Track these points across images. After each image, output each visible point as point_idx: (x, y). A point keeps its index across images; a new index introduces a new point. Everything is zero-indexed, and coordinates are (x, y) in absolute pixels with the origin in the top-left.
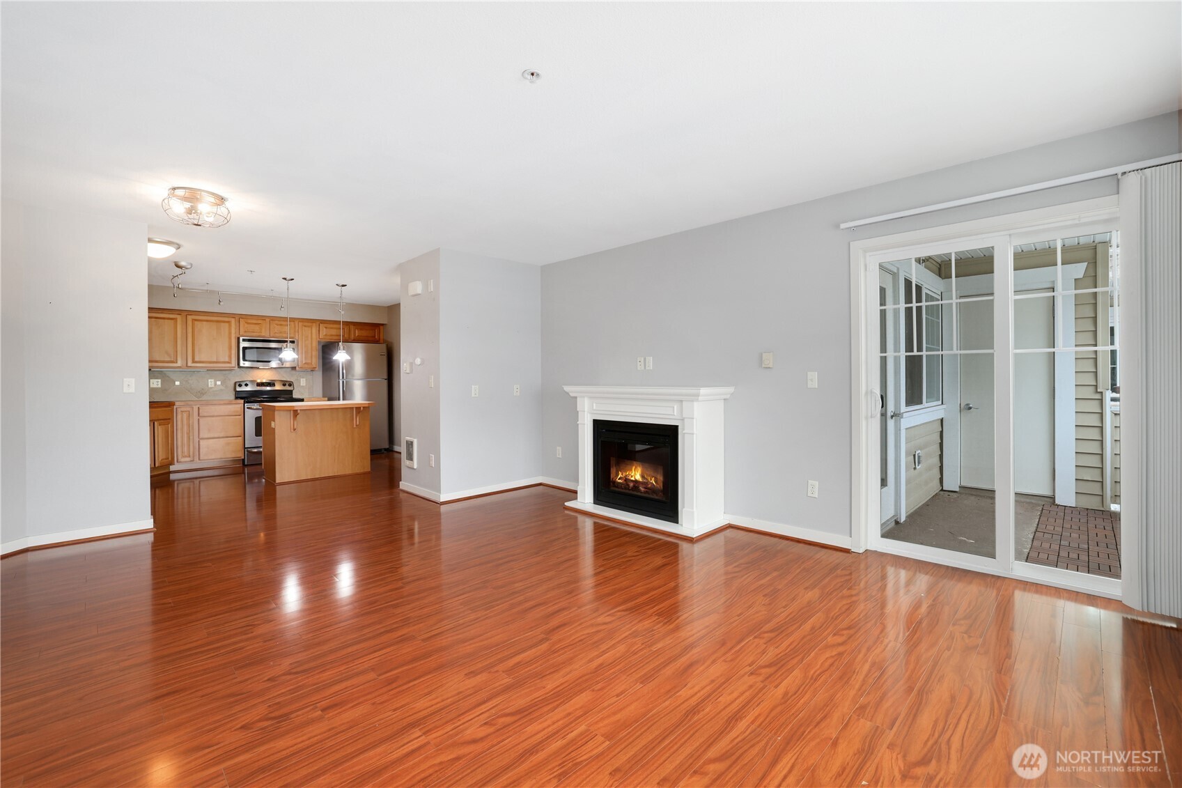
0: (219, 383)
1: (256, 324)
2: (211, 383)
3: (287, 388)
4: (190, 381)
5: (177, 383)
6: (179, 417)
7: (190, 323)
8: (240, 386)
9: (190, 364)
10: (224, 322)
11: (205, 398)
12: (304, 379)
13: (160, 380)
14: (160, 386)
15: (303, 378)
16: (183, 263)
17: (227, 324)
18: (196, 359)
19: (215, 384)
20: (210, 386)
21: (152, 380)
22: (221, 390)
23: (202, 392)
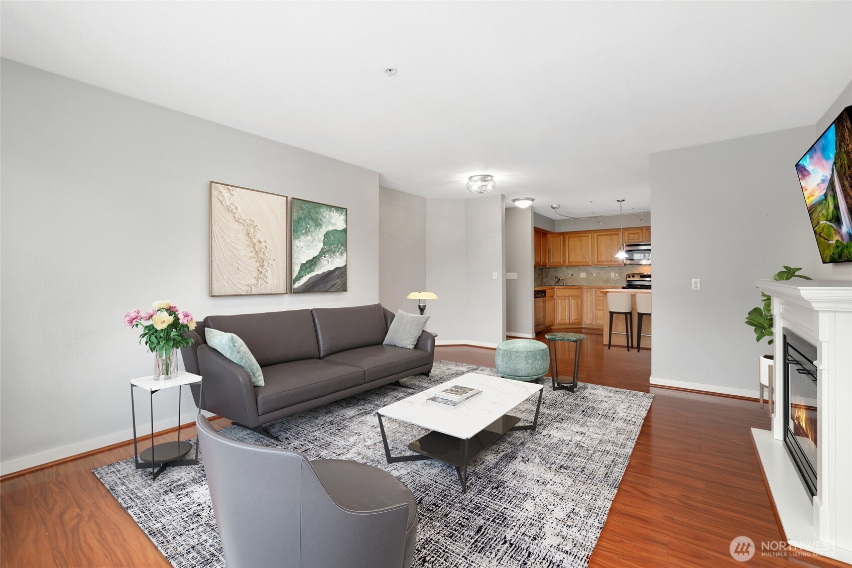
0: (617, 275)
1: (636, 233)
2: (613, 275)
4: (601, 274)
5: (594, 275)
6: (585, 295)
8: (629, 277)
9: (596, 263)
11: (608, 284)
13: (585, 273)
14: (585, 277)
16: (554, 206)
17: (617, 236)
18: (599, 260)
19: (615, 276)
20: (612, 277)
21: (581, 273)
22: (618, 279)
23: (607, 281)
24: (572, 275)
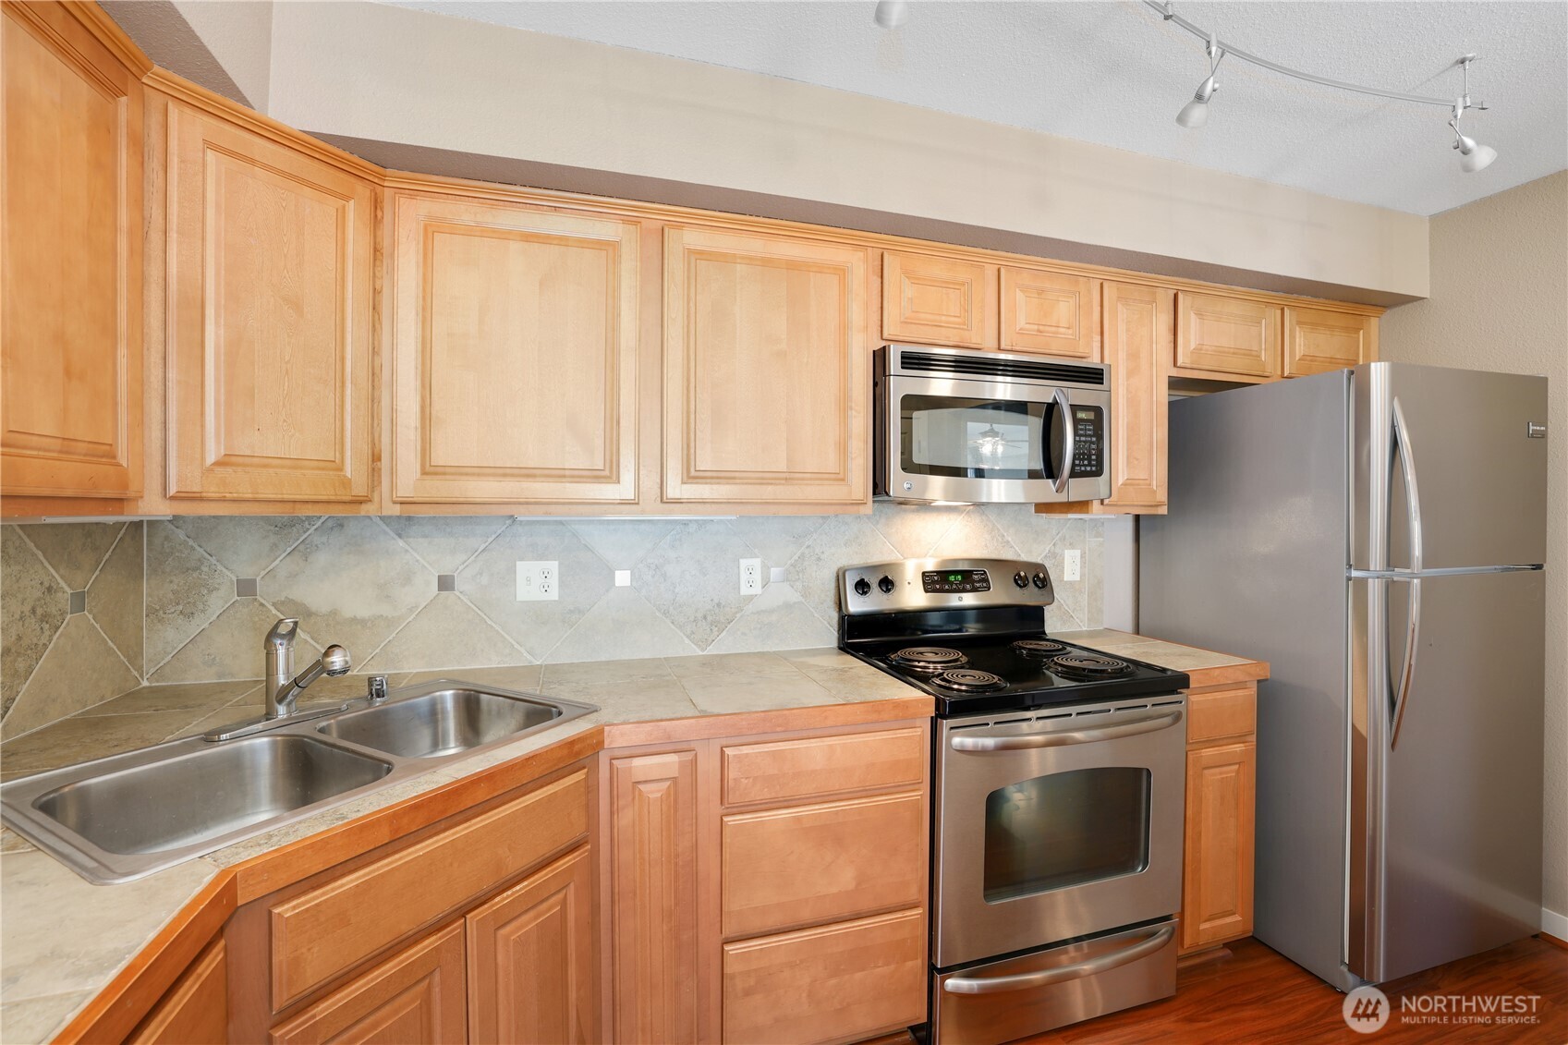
0: (777, 575)
2: (749, 575)
3: (1027, 597)
4: (670, 571)
5: (622, 578)
7: (675, 265)
8: (860, 588)
9: (675, 489)
10: (821, 268)
11: (725, 644)
12: (1078, 553)
13: (553, 566)
14: (554, 595)
15: (1072, 546)
17: (834, 279)
18: (705, 462)
19: (765, 581)
20: (745, 590)
21: (522, 567)
22: (788, 607)
23: (717, 618)
24: (445, 583)
